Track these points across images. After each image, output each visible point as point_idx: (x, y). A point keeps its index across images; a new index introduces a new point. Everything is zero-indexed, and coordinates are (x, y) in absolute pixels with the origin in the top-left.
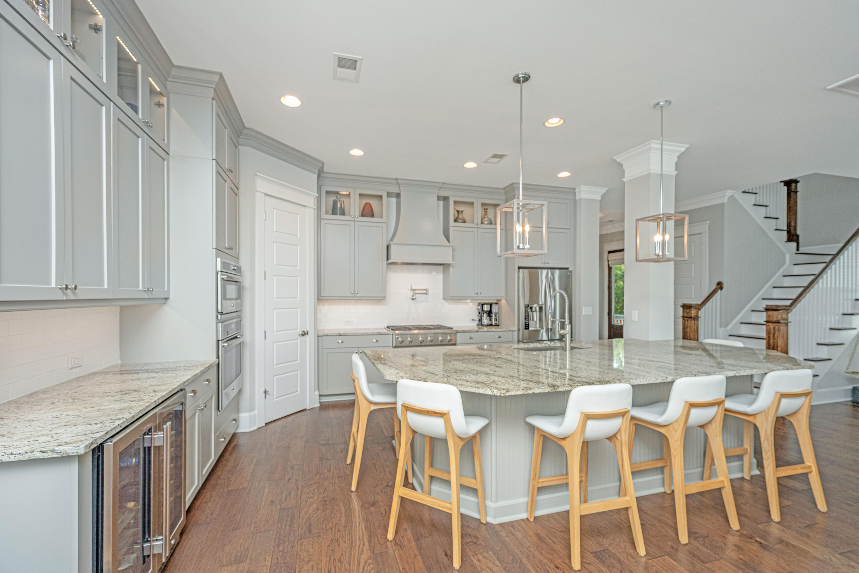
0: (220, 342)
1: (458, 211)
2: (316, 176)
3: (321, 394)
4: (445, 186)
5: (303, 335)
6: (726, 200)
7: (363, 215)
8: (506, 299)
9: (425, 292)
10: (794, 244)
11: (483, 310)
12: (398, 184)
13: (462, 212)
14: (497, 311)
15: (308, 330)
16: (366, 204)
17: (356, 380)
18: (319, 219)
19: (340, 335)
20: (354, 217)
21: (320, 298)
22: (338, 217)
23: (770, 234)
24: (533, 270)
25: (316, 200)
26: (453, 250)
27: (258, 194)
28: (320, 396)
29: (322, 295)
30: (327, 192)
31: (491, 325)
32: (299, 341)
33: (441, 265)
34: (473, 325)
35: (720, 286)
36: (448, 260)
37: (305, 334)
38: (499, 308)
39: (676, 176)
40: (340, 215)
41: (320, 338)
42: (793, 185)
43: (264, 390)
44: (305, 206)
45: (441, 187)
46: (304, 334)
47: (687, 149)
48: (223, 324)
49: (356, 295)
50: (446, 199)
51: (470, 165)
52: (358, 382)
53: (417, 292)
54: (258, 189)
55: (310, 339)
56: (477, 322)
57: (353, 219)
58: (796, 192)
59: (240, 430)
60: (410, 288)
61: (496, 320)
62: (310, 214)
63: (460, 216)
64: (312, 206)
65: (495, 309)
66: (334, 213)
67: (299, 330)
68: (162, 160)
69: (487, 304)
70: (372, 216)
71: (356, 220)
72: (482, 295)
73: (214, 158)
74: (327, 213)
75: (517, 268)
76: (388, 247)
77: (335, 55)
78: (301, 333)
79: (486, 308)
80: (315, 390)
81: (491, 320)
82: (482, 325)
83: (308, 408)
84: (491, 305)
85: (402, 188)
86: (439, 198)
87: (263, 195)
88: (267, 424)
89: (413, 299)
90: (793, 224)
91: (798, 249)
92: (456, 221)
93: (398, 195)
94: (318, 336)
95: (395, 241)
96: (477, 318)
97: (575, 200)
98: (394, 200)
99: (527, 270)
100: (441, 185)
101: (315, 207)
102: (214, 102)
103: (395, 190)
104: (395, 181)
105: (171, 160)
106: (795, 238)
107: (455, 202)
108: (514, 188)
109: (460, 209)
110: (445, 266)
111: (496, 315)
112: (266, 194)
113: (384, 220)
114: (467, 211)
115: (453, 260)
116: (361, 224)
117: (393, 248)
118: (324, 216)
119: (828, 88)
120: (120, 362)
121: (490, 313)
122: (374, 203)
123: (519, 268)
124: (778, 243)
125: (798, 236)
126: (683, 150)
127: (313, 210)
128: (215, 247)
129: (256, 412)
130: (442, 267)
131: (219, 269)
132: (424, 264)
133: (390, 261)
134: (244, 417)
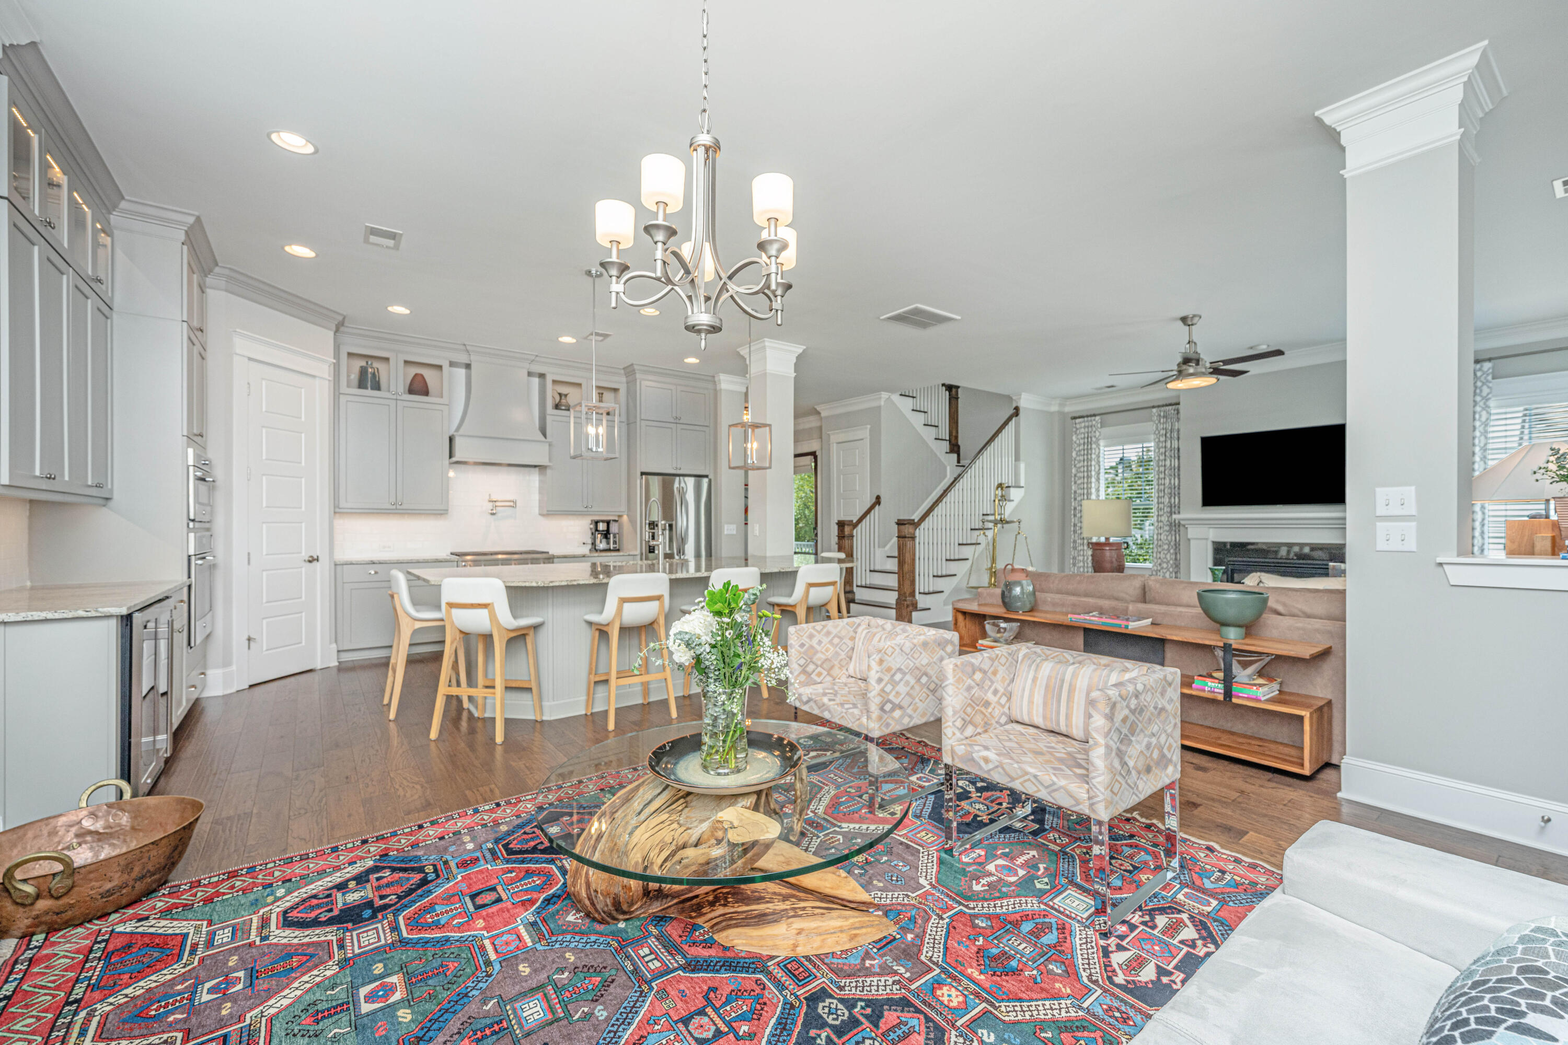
0: (193, 558)
1: (560, 394)
2: (331, 334)
3: (341, 649)
4: (538, 359)
5: (310, 561)
6: (882, 403)
7: (411, 391)
8: (628, 515)
9: (512, 504)
10: (955, 455)
11: (597, 530)
12: (468, 351)
13: (566, 395)
14: (616, 531)
15: (318, 554)
16: (416, 375)
17: (395, 596)
18: (337, 394)
19: (373, 563)
20: (397, 393)
21: (337, 511)
22: (369, 392)
23: (930, 444)
24: (667, 479)
25: (332, 367)
26: (550, 445)
27: (236, 358)
28: (339, 651)
29: (341, 506)
30: (350, 355)
31: (609, 550)
32: (303, 569)
33: (535, 466)
34: (586, 550)
35: (878, 500)
36: (544, 461)
37: (314, 560)
38: (620, 527)
39: (795, 378)
40: (372, 389)
41: (339, 568)
42: (954, 390)
43: (246, 637)
44: (314, 377)
45: (533, 361)
46: (312, 560)
47: (804, 351)
48: (198, 535)
49: (398, 507)
50: (542, 376)
51: (567, 339)
52: (399, 597)
53: (498, 504)
54: (238, 351)
55: (322, 570)
56: (590, 546)
57: (394, 397)
58: (957, 398)
59: (206, 694)
60: (487, 498)
61: (615, 542)
62: (322, 390)
63: (563, 401)
64: (326, 376)
65: (614, 528)
66: (362, 384)
67: (303, 554)
68: (104, 318)
69: (603, 521)
70: (426, 393)
71: (399, 397)
72: (593, 509)
73: (185, 319)
74: (348, 386)
75: (639, 474)
76: (451, 440)
77: (367, 227)
78: (307, 559)
79: (602, 526)
80: (331, 643)
81: (608, 543)
82: (596, 550)
83: (319, 666)
84: (608, 523)
85: (472, 357)
86: (530, 374)
87: (246, 360)
88: (251, 686)
89: (493, 514)
90: (954, 434)
91: (959, 461)
92: (557, 407)
93: (468, 366)
94: (336, 565)
95: (461, 432)
96: (590, 541)
97: (715, 390)
98: (462, 372)
99: (660, 477)
100: (533, 358)
101: (331, 379)
102: (185, 247)
103: (463, 359)
104: (463, 347)
105: (115, 316)
106: (956, 449)
107: (554, 382)
108: (634, 370)
109: (564, 390)
110: (541, 468)
111: (615, 537)
112: (250, 359)
113: (444, 400)
114: (573, 396)
115: (550, 460)
116: (405, 404)
117: (458, 442)
118: (344, 388)
119: (882, 318)
120: (29, 584)
121: (606, 535)
122: (428, 374)
123: (642, 474)
124: (938, 454)
125: (959, 447)
126: (801, 351)
127: (327, 382)
128: (185, 433)
129: (234, 667)
130: (537, 469)
131: (191, 462)
132: (510, 465)
133: (454, 459)
134: (215, 674)
